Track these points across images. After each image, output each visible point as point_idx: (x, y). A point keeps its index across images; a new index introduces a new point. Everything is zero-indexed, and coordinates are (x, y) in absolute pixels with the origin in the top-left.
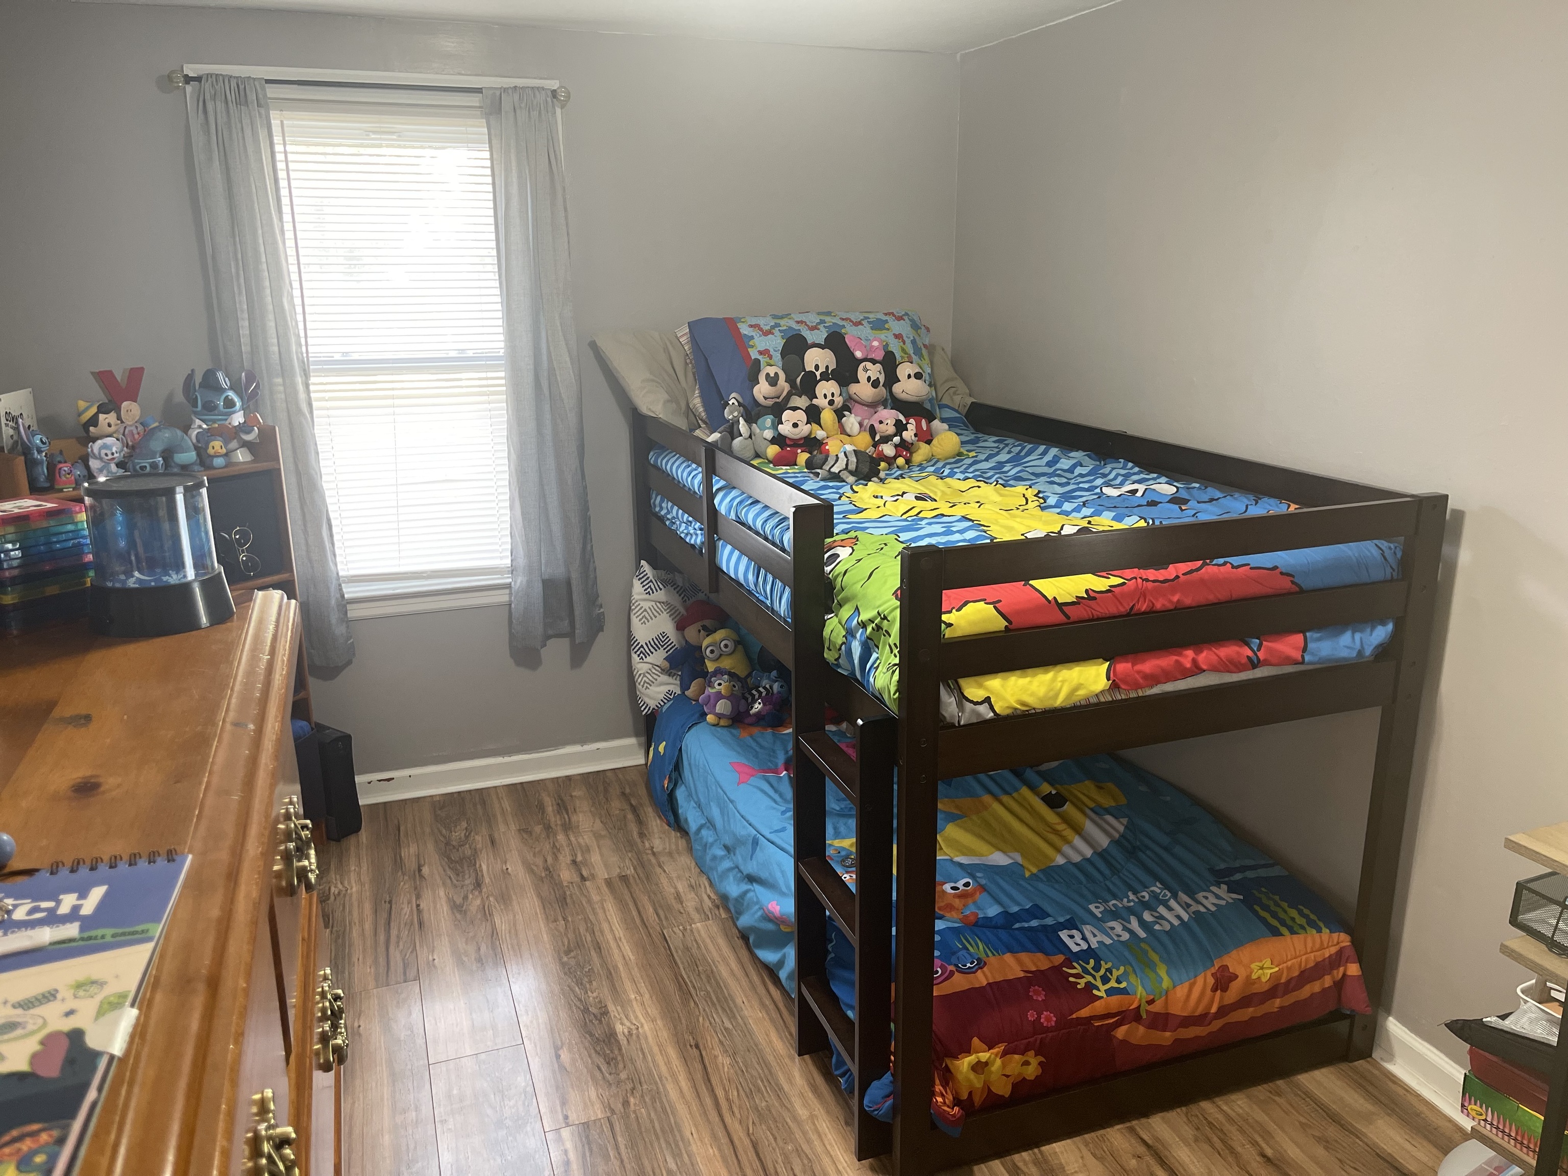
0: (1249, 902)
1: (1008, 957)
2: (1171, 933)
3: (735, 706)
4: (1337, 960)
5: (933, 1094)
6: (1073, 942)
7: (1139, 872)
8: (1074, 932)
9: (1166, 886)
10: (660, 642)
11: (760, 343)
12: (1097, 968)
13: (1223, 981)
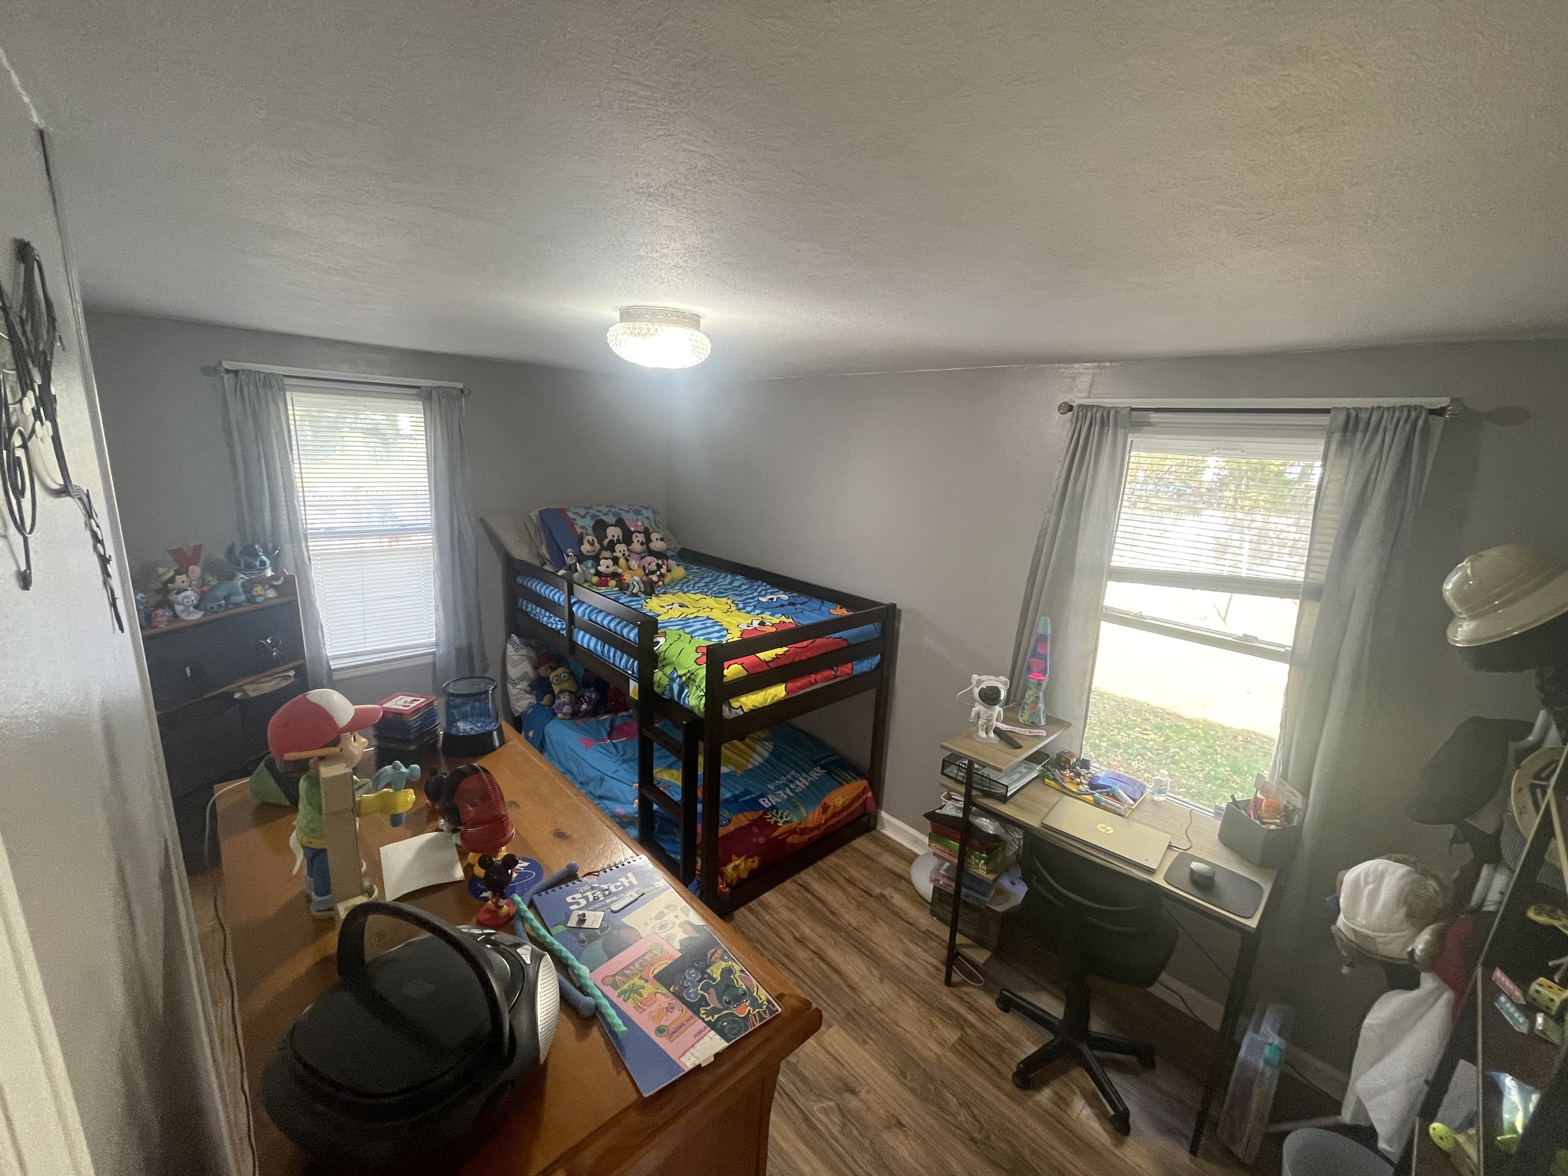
0: (829, 773)
1: (740, 816)
2: (803, 792)
3: (573, 708)
4: (864, 792)
5: (718, 884)
6: (765, 803)
7: (784, 767)
8: (765, 799)
9: (797, 772)
10: (524, 677)
11: (580, 522)
12: (777, 813)
13: (825, 808)
